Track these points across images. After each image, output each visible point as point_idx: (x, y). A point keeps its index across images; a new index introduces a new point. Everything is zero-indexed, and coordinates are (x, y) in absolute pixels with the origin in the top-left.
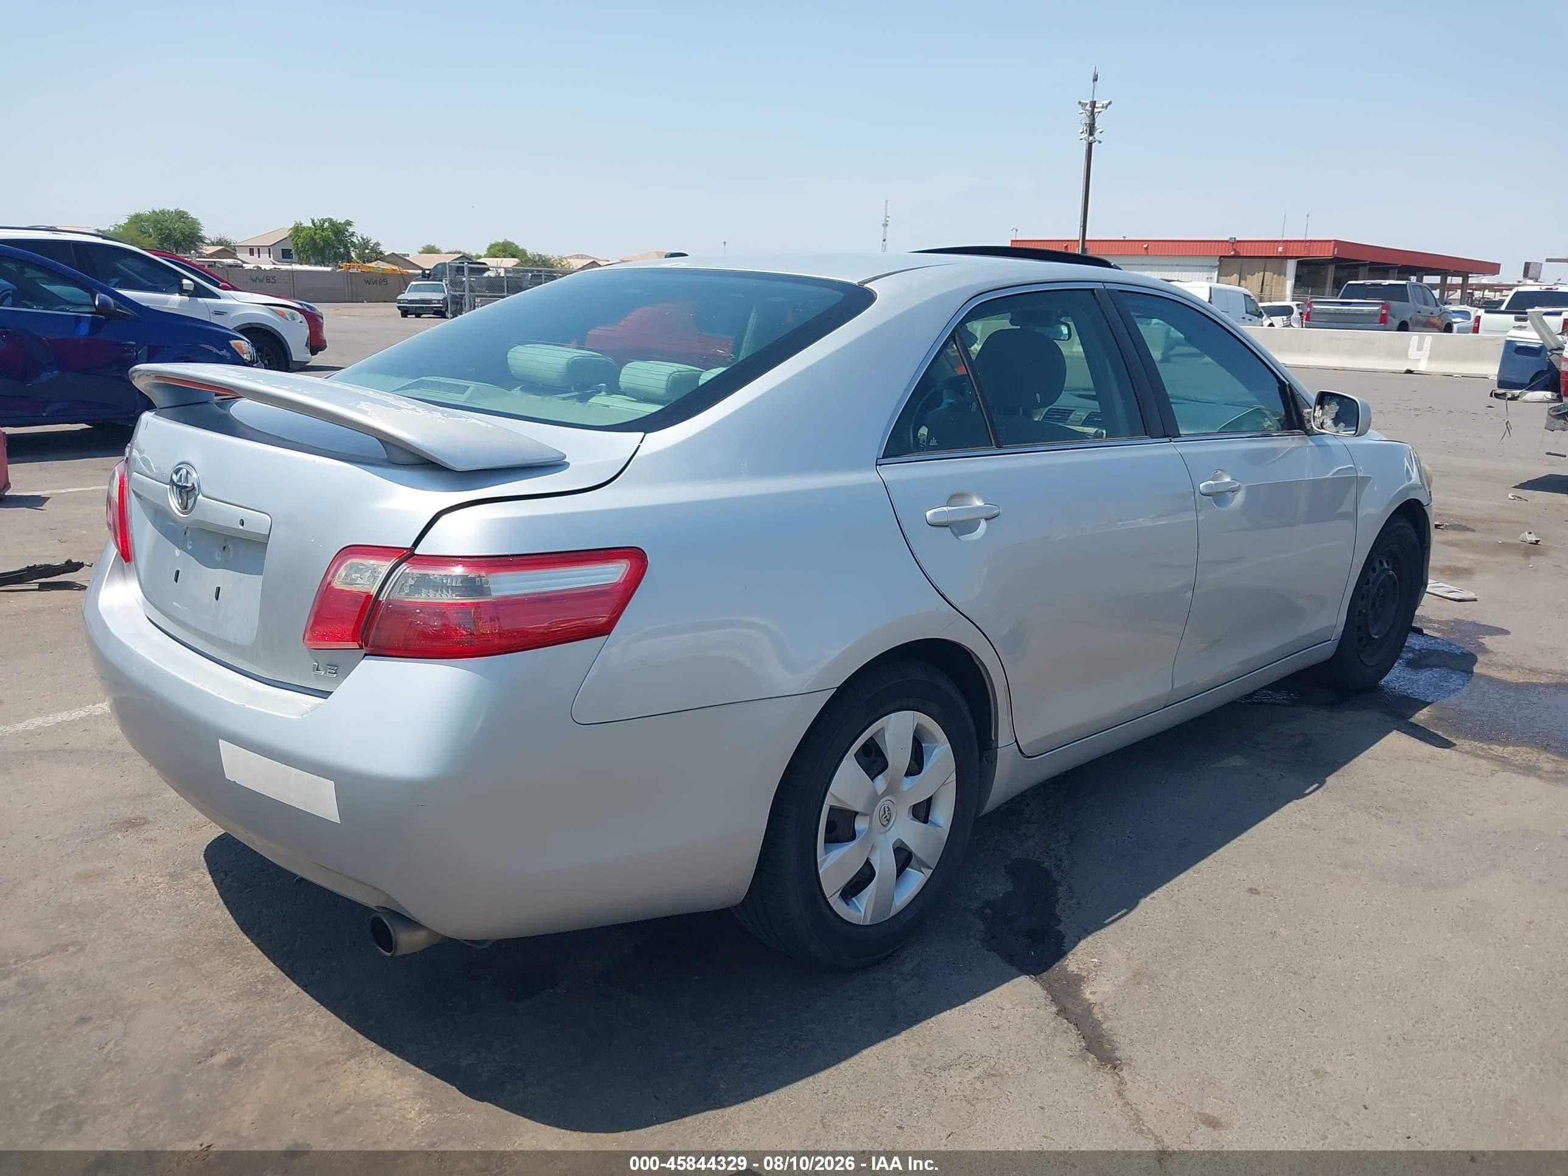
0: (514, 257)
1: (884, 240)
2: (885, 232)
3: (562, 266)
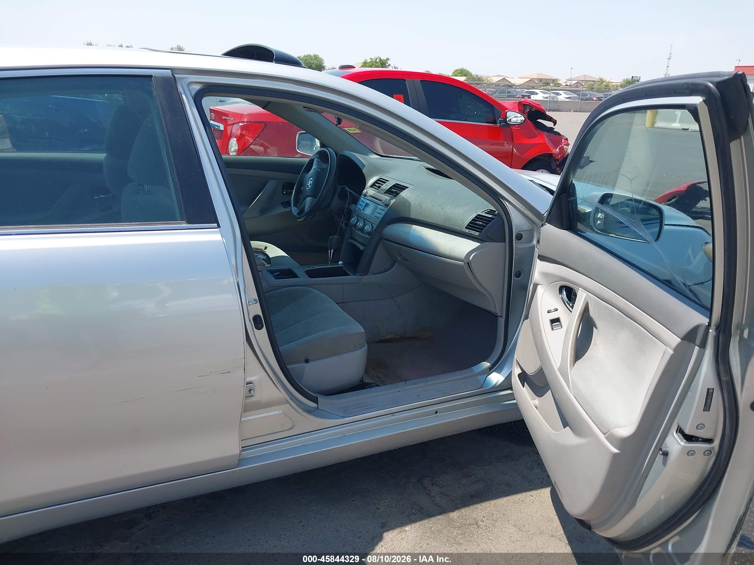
0: (465, 76)
1: (668, 67)
2: (669, 62)
3: (488, 80)
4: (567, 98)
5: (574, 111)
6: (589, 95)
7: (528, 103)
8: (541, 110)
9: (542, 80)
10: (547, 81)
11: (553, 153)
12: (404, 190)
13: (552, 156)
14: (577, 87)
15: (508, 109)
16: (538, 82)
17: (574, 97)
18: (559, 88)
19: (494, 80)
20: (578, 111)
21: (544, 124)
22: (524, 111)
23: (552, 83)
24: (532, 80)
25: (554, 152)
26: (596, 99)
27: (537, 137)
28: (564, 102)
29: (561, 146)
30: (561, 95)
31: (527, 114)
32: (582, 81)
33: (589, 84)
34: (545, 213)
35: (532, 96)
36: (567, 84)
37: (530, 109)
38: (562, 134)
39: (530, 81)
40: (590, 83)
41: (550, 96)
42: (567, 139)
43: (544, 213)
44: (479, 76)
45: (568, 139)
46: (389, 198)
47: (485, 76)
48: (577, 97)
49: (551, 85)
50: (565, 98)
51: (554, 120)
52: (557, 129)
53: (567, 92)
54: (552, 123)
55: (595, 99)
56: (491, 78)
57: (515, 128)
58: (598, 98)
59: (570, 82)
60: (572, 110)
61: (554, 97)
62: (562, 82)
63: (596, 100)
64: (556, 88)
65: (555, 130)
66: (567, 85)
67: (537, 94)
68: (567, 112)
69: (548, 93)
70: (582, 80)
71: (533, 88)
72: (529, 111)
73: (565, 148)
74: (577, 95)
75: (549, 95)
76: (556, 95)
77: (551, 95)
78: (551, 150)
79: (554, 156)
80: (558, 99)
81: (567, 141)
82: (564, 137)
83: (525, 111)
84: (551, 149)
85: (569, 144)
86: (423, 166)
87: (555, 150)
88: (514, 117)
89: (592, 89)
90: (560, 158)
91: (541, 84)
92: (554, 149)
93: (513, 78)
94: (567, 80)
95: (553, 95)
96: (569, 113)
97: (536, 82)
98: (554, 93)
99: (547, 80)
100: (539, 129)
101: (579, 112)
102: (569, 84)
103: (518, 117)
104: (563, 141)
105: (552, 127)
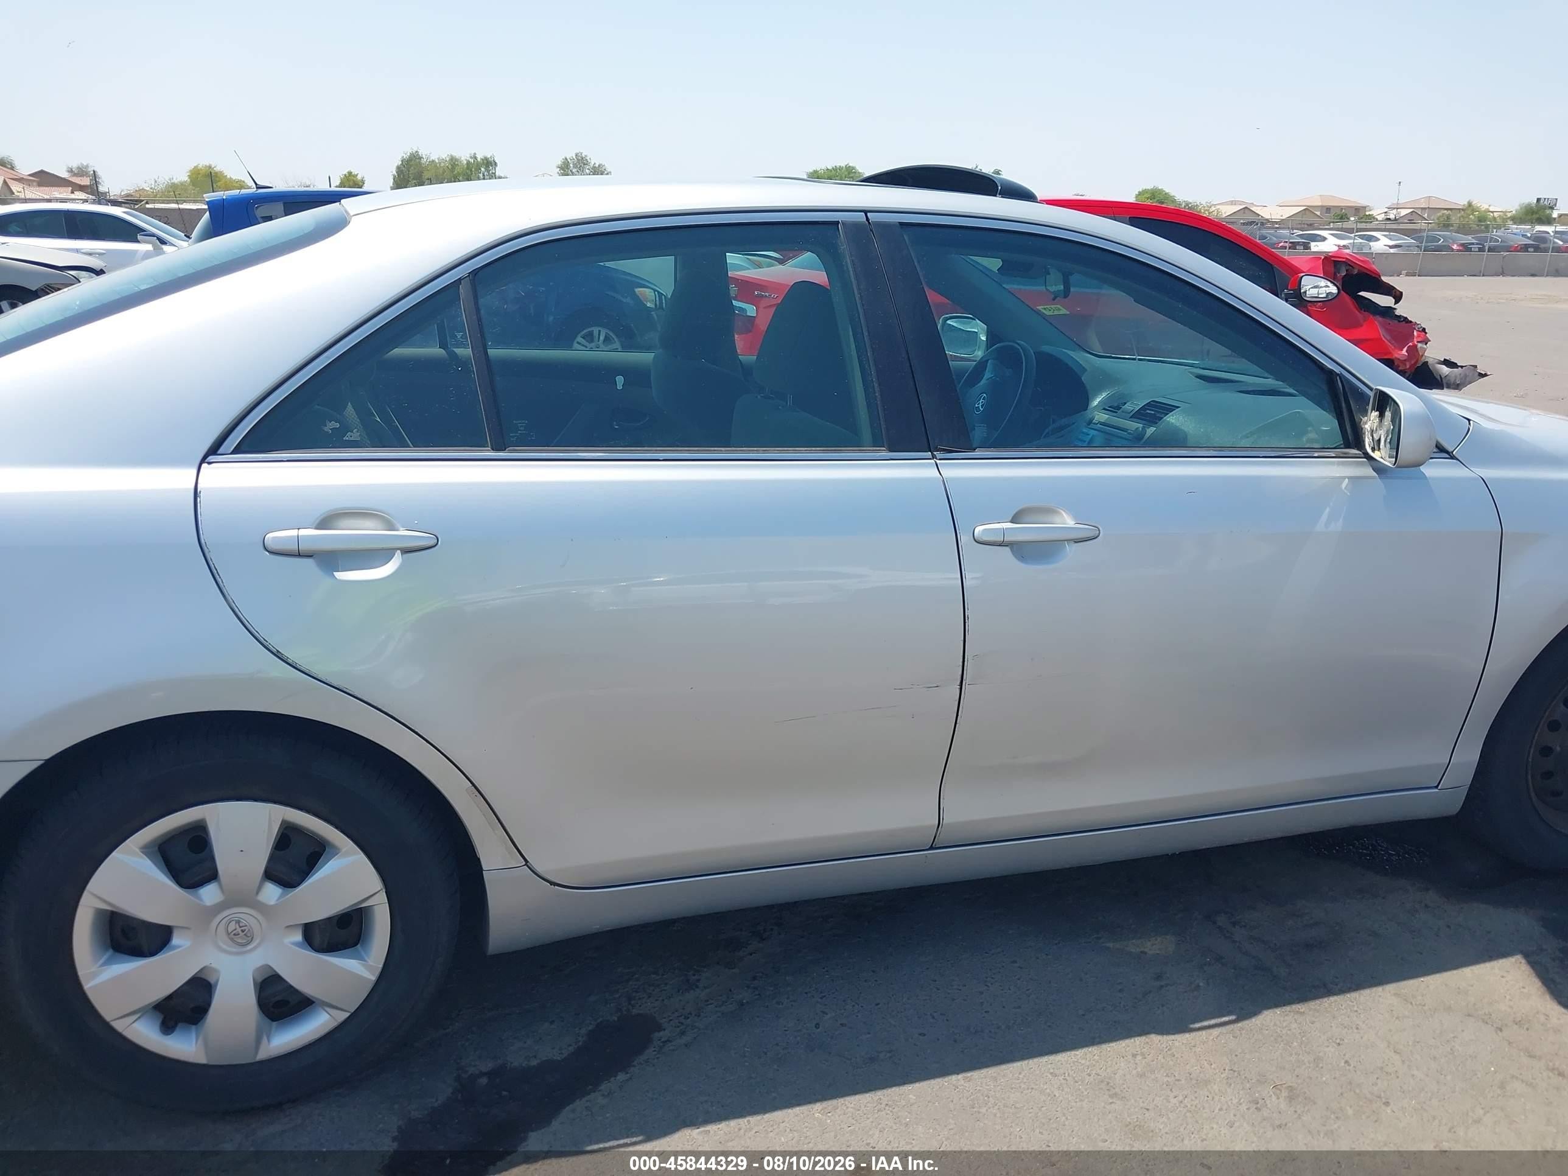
4: (1391, 247)
5: (1407, 275)
6: (1442, 240)
7: (1344, 260)
8: (1371, 274)
9: (1332, 210)
10: (1341, 211)
11: (1396, 358)
12: (1171, 412)
13: (1394, 363)
14: (1411, 222)
15: (1304, 272)
16: (1321, 214)
17: (1407, 245)
18: (1369, 226)
19: (1223, 212)
20: (1417, 274)
21: (1373, 300)
22: (1335, 274)
23: (1355, 215)
24: (1308, 210)
25: (1396, 356)
26: (1458, 248)
27: (1361, 326)
28: (1385, 255)
29: (1411, 344)
30: (1379, 240)
31: (1341, 281)
32: (1422, 209)
33: (1440, 216)
34: (1455, 450)
35: (1313, 244)
36: (1388, 217)
37: (1347, 271)
38: (1413, 321)
39: (1304, 212)
40: (1443, 214)
41: (1354, 243)
42: (1424, 330)
43: (1452, 450)
44: (1191, 203)
45: (1427, 331)
46: (1142, 425)
47: (1204, 203)
48: (1413, 245)
49: (1352, 219)
50: (1388, 248)
51: (1398, 293)
52: (1401, 310)
53: (1391, 233)
54: (1391, 298)
55: (1455, 247)
56: (1218, 207)
57: (1316, 308)
58: (1462, 245)
59: (1395, 211)
60: (1404, 272)
61: (1363, 244)
62: (1378, 212)
63: (1458, 251)
64: (1363, 226)
65: (1397, 313)
66: (1389, 219)
67: (1324, 239)
68: (1393, 276)
69: (1350, 238)
70: (1422, 206)
71: (1311, 226)
72: (1345, 275)
73: (1420, 347)
74: (1415, 240)
75: (1352, 241)
76: (1366, 240)
77: (1355, 241)
78: (1390, 353)
79: (1396, 364)
80: (1370, 249)
81: (1423, 333)
82: (1419, 326)
83: (1338, 275)
84: (1392, 352)
85: (1430, 341)
86: (1189, 372)
87: (1399, 352)
88: (1312, 288)
89: (1446, 225)
90: (1409, 369)
91: (1327, 217)
92: (1397, 350)
93: (1265, 206)
94: (1389, 208)
95: (1361, 241)
96: (1398, 278)
97: (1318, 213)
98: (1361, 237)
99: (1342, 209)
100: (1364, 311)
101: (1419, 276)
102: (1392, 217)
103: (1321, 287)
104: (1415, 333)
105: (1390, 307)
